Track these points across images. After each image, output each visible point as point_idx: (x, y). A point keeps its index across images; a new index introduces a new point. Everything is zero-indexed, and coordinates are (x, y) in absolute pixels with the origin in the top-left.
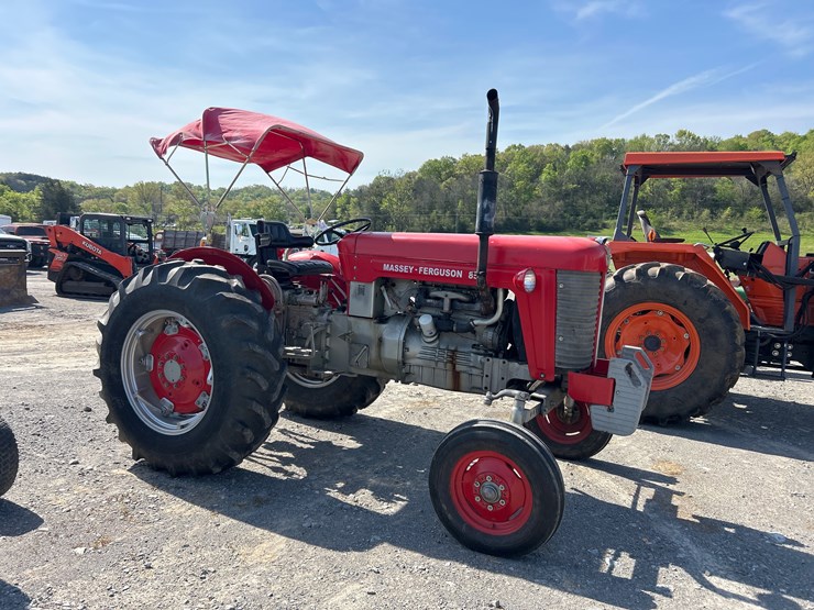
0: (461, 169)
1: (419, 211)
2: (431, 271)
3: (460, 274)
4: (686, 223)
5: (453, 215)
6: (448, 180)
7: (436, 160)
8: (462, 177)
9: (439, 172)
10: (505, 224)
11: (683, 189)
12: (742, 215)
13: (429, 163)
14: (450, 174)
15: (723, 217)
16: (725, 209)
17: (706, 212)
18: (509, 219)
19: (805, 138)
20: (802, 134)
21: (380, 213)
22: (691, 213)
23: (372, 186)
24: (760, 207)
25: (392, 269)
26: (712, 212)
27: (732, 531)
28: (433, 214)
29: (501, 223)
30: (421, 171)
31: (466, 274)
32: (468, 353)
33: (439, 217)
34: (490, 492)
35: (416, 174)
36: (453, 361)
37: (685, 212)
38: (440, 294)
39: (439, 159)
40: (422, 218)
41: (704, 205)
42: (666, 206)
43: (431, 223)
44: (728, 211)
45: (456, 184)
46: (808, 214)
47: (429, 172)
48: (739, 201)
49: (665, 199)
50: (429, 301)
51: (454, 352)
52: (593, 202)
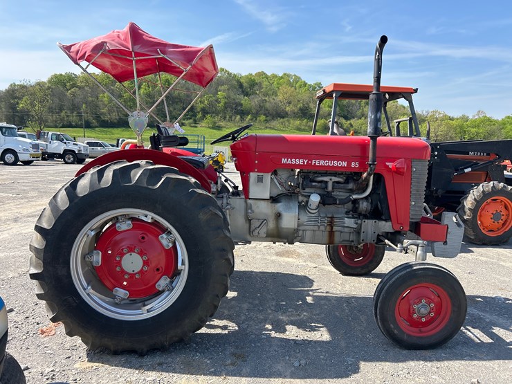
0: (81, 82)
1: (51, 110)
2: (322, 163)
3: (345, 164)
4: (228, 123)
5: (80, 115)
6: (73, 90)
7: (61, 75)
8: (83, 88)
9: (65, 84)
10: (119, 122)
11: (225, 103)
12: (256, 119)
13: (55, 76)
14: (74, 86)
15: (247, 120)
16: (248, 116)
17: (238, 117)
18: (120, 119)
19: (282, 78)
20: (281, 75)
21: (17, 112)
22: (231, 117)
23: (8, 91)
24: (264, 115)
25: (289, 161)
26: (241, 117)
27: (480, 299)
28: (63, 114)
29: (116, 121)
30: (50, 82)
31: (349, 164)
32: (343, 218)
33: (68, 116)
34: (422, 309)
35: (46, 83)
36: (331, 224)
37: (228, 117)
38: (326, 179)
39: (64, 74)
40: (54, 116)
41: (237, 112)
42: (217, 113)
43: (62, 120)
44: (249, 117)
45: (79, 92)
46: (286, 119)
47: (56, 83)
48: (254, 111)
49: (216, 109)
50: (314, 184)
51: (332, 218)
52: (174, 109)
